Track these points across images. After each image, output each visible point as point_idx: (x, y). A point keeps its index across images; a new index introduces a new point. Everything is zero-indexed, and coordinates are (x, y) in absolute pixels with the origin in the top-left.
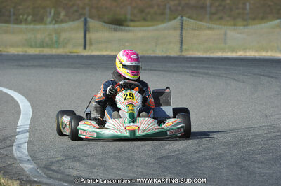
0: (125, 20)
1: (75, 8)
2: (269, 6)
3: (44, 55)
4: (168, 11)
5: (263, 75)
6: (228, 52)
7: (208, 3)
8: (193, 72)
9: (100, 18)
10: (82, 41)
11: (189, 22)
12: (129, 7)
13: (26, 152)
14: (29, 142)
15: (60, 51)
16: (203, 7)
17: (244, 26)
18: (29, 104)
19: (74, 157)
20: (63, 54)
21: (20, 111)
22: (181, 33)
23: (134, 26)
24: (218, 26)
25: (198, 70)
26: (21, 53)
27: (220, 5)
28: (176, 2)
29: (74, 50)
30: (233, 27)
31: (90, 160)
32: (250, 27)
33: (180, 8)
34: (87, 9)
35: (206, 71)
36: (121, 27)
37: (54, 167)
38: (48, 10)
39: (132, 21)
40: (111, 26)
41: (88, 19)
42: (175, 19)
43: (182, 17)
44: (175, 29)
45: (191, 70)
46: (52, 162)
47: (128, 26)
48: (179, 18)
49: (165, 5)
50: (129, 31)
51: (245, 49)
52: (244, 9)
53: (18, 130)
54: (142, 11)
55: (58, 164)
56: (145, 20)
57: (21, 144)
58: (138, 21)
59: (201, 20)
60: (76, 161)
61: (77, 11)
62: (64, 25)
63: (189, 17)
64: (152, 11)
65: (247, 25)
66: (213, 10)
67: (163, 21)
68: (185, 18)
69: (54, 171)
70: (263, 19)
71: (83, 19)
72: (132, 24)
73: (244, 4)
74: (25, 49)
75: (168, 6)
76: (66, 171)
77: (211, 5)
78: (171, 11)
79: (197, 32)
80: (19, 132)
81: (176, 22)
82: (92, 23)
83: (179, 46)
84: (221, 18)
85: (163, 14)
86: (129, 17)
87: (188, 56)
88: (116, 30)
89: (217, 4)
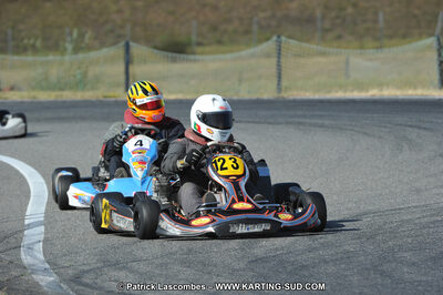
0: (189, 44)
1: (108, 27)
2: (415, 16)
3: (64, 102)
4: (255, 28)
5: (411, 126)
6: (352, 91)
7: (318, 13)
8: (300, 123)
9: (148, 41)
10: (122, 78)
11: (291, 45)
12: (194, 23)
13: (41, 257)
14: (46, 241)
15: (88, 95)
16: (311, 20)
17: (377, 48)
18: (42, 180)
19: (117, 263)
20: (93, 99)
21: (29, 192)
22: (279, 62)
23: (202, 53)
24: (335, 50)
25: (308, 120)
26: (26, 100)
27: (337, 17)
28: (269, 13)
29: (111, 94)
30: (359, 51)
31: (142, 267)
32: (386, 50)
33: (274, 23)
34: (128, 27)
35: (320, 122)
36: (182, 56)
37: (87, 279)
38: (67, 30)
39: (199, 44)
40: (166, 53)
41: (131, 43)
42: (268, 39)
43: (279, 37)
44: (268, 56)
45: (297, 120)
46: (84, 272)
47: (194, 53)
48: (275, 38)
49: (251, 19)
50: (195, 61)
51: (380, 85)
52: (376, 21)
53: (27, 222)
54: (214, 28)
55: (92, 275)
56: (220, 42)
57: (33, 244)
58: (210, 44)
59: (308, 41)
60: (120, 269)
61: (112, 31)
62: (93, 54)
63: (289, 37)
64: (230, 28)
65: (381, 47)
66: (327, 25)
67: (248, 45)
68: (283, 38)
69: (86, 285)
70: (405, 36)
71: (123, 43)
72: (199, 49)
73: (376, 14)
74: (33, 93)
75: (256, 19)
76: (106, 285)
77: (324, 17)
78: (261, 27)
79: (302, 61)
80: (29, 225)
81: (270, 45)
82: (138, 50)
83: (276, 83)
84: (339, 37)
85: (247, 32)
86: (194, 38)
87: (291, 98)
88: (174, 60)
89: (333, 14)
